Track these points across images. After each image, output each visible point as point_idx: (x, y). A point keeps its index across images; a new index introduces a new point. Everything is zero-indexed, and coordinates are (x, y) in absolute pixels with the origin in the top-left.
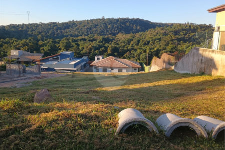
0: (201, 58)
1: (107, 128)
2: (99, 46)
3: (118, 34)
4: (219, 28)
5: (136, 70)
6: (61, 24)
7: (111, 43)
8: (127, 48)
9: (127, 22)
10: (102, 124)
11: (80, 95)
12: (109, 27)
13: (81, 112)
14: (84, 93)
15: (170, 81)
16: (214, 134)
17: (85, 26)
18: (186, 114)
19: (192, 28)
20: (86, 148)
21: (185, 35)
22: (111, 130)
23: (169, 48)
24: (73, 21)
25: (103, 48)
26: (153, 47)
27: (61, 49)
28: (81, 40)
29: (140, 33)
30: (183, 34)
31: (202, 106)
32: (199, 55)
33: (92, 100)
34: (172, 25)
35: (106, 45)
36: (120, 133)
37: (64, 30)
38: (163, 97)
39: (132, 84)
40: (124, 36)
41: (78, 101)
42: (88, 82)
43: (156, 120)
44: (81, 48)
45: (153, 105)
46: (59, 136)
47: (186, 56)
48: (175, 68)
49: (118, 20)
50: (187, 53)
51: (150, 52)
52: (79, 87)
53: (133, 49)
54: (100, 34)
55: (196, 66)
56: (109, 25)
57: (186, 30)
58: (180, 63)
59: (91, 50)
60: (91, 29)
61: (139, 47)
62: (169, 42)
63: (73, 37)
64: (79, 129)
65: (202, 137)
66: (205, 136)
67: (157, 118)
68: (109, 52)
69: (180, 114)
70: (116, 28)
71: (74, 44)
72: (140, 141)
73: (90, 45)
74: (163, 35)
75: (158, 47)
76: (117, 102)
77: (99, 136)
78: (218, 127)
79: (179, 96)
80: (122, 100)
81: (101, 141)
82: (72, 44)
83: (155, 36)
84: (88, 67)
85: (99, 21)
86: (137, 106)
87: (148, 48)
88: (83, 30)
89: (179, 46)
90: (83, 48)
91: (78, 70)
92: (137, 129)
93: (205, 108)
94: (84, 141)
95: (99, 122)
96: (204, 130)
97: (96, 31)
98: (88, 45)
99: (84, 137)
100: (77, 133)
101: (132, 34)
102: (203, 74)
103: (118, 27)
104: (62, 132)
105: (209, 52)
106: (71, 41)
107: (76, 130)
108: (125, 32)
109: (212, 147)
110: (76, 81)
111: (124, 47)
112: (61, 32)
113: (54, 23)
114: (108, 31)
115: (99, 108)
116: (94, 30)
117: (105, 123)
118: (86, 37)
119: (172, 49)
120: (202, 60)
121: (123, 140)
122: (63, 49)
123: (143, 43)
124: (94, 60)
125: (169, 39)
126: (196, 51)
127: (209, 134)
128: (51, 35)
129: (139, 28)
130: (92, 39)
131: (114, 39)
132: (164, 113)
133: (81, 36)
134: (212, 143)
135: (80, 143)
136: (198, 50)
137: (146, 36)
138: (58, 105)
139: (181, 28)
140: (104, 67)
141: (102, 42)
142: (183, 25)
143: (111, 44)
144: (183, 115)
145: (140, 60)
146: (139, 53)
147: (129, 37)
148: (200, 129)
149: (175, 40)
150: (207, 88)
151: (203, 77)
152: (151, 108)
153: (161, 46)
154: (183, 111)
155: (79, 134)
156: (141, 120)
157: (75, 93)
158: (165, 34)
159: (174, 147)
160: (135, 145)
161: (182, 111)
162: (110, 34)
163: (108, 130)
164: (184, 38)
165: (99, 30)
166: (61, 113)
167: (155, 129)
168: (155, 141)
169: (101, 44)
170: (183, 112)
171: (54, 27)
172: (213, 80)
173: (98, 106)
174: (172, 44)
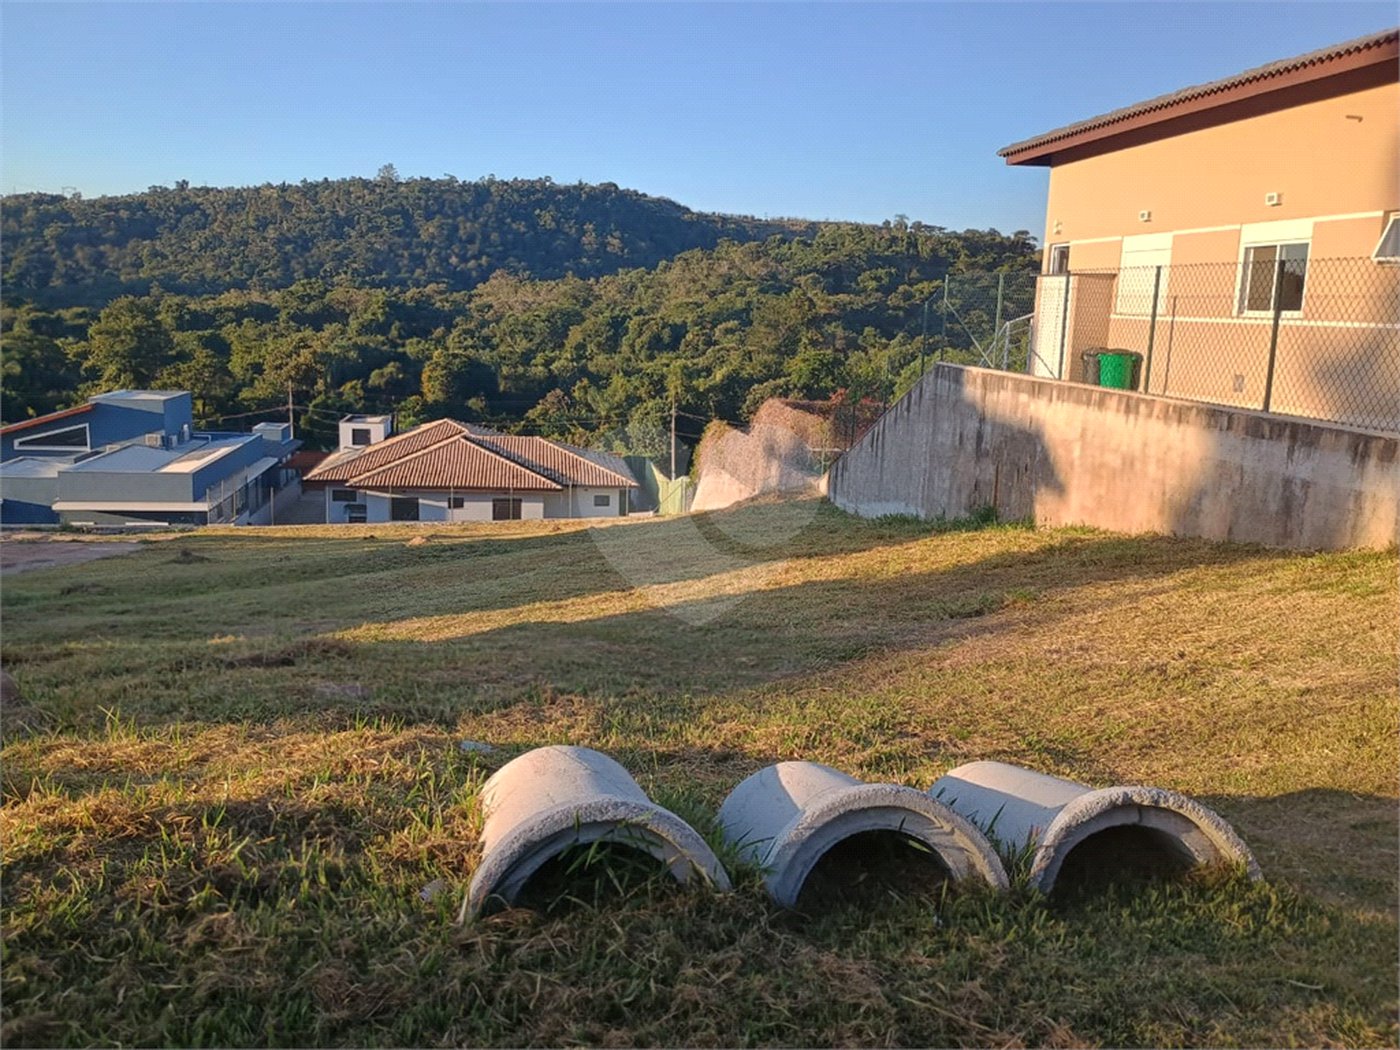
0: (972, 425)
1: (401, 881)
2: (362, 350)
3: (485, 280)
4: (1064, 254)
5: (602, 501)
6: (92, 204)
7: (439, 332)
8: (547, 363)
9: (541, 204)
10: (372, 862)
11: (228, 674)
12: (428, 230)
13: (225, 792)
14: (256, 661)
15: (802, 562)
16: (1039, 862)
17: (263, 224)
18: (890, 757)
19: (925, 251)
20: (254, 1026)
21: (887, 290)
22: (431, 892)
23: (798, 366)
24: (183, 185)
25: (390, 368)
26: (701, 362)
27: (94, 374)
28: (240, 314)
29: (626, 276)
30: (873, 284)
31: (978, 702)
32: (963, 408)
33: (314, 707)
34: (813, 228)
35: (411, 347)
36: (489, 907)
37: (119, 243)
38: (763, 663)
39: (580, 592)
40: (526, 294)
41: (212, 720)
42: (287, 591)
43: (714, 807)
44: (237, 365)
45: (706, 717)
46: (65, 968)
47: (890, 417)
48: (833, 485)
49: (481, 193)
50: (899, 394)
51: (688, 389)
52: (228, 625)
53: (584, 372)
54: (367, 278)
55: (947, 473)
56: (429, 217)
57: (888, 262)
58: (859, 455)
59: (307, 376)
60: (304, 243)
61: (617, 357)
62: (793, 330)
63: (179, 290)
64: (207, 907)
65: (976, 885)
66: (990, 878)
67: (723, 791)
68: (432, 389)
69: (859, 756)
70: (471, 240)
71: (186, 340)
72: (613, 946)
73: (304, 344)
74: (763, 291)
75: (735, 359)
76: (477, 713)
77: (347, 942)
78: (1061, 821)
79: (853, 653)
80: (514, 693)
81: (363, 968)
82: (178, 337)
83: (713, 294)
84: (294, 489)
85: (356, 191)
86: (607, 729)
87: (670, 366)
88: (254, 248)
89: (854, 357)
90: (258, 368)
91: (220, 514)
92: (595, 870)
93: (997, 715)
94: (240, 982)
95: (353, 848)
96: (987, 845)
97: (340, 257)
98: (286, 344)
99: (244, 958)
100: (193, 935)
101: (571, 283)
102: (985, 517)
103: (486, 238)
104: (86, 933)
105: (1018, 387)
106: (166, 318)
107: (185, 916)
108: (531, 268)
109: (1029, 941)
110: (206, 586)
111: (527, 358)
112: (98, 260)
113: (41, 199)
114: (418, 261)
115: (351, 753)
116: (324, 248)
117: (393, 848)
118: (275, 298)
119: (814, 374)
120: (980, 437)
121: (505, 951)
122: (111, 370)
123: (645, 338)
124: (333, 443)
125: (794, 316)
126: (944, 384)
127: (1014, 863)
128: (21, 276)
129: (614, 243)
130: (311, 308)
131: (460, 310)
132: (767, 760)
133: (241, 286)
134: (1031, 917)
135: (215, 997)
136: (957, 377)
137: (659, 295)
138: (61, 754)
139: (858, 250)
140: (395, 489)
141: (383, 329)
142: (874, 229)
143: (440, 342)
144: (875, 763)
145: (626, 440)
146: (621, 395)
147: (553, 295)
148: (960, 839)
149: (828, 318)
150: (1009, 598)
151: (987, 533)
152: (692, 734)
153: (749, 355)
154: (878, 739)
155: (211, 939)
156: (621, 813)
157: (192, 662)
158: (775, 286)
159: (816, 963)
160: (582, 973)
161: (868, 743)
162: (434, 278)
163: (408, 892)
164: (881, 307)
165: (360, 248)
166: (79, 810)
167: (709, 867)
168: (707, 938)
169: (375, 340)
170: (879, 746)
171: (43, 220)
172: (1042, 550)
173: (346, 744)
174: (814, 343)
